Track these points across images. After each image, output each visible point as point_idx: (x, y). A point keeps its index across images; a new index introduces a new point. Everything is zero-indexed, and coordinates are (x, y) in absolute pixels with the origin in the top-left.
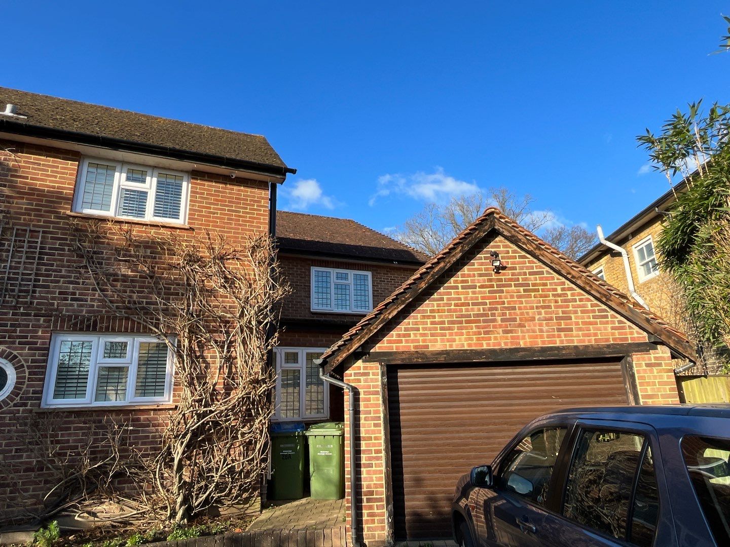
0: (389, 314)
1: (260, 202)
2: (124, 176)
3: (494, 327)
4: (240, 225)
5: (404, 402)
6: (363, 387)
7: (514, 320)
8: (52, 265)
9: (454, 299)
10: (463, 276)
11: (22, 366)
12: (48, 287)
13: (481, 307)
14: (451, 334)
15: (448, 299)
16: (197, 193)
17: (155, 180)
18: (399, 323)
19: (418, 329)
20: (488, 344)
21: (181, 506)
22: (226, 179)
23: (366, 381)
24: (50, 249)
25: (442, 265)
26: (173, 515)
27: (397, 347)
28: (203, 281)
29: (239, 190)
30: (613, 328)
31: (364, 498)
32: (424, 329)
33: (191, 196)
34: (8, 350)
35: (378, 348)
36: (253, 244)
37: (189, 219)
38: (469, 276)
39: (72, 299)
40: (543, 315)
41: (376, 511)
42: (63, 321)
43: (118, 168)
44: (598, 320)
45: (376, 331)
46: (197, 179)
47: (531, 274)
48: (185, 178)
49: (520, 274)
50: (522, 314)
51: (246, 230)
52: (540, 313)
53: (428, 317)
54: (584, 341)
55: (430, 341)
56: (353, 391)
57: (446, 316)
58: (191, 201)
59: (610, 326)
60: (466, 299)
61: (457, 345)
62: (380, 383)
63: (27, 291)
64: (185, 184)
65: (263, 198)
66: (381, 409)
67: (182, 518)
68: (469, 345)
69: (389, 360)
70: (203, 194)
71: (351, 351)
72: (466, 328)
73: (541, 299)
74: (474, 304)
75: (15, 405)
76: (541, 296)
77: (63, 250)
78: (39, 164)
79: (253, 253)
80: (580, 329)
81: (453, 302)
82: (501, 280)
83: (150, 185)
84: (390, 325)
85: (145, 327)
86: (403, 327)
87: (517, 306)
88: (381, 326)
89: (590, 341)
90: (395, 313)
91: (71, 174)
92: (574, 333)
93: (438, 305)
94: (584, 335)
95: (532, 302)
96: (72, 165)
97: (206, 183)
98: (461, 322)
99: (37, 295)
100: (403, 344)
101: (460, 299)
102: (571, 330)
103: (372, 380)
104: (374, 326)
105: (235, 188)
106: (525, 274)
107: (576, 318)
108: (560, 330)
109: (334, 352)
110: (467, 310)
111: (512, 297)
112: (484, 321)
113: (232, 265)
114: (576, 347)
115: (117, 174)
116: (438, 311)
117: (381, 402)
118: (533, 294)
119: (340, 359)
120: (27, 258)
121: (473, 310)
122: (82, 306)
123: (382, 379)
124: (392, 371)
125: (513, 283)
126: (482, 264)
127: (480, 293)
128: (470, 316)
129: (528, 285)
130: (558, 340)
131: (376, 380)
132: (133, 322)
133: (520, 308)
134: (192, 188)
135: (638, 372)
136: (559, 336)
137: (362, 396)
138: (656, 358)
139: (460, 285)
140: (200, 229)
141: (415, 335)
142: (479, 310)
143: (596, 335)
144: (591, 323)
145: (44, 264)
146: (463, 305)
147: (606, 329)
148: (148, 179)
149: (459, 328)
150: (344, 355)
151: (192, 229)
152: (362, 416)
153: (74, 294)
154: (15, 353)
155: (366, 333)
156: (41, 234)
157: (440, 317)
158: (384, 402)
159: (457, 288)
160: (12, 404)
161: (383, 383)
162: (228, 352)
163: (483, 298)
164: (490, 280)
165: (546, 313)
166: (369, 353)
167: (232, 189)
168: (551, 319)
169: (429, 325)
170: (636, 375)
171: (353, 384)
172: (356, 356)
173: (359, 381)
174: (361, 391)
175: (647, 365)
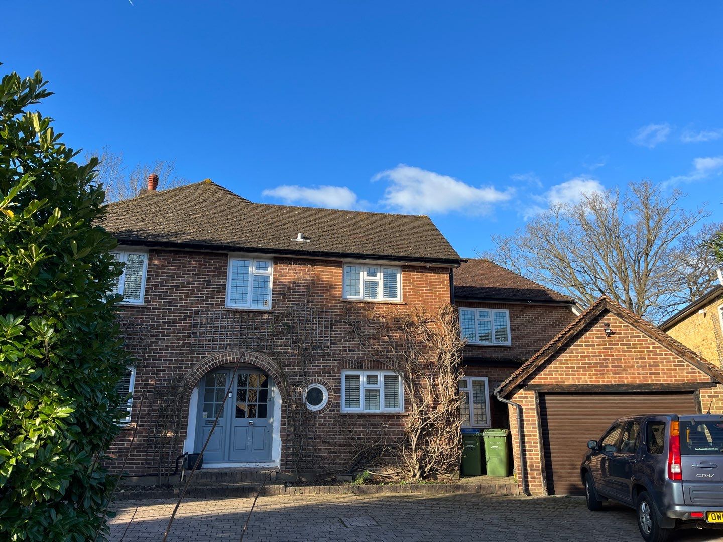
0: (539, 362)
1: (444, 282)
2: (365, 273)
3: (607, 371)
4: (433, 299)
5: (550, 415)
6: (525, 405)
7: (621, 366)
8: (337, 331)
9: (580, 353)
10: (586, 338)
11: (330, 389)
12: (337, 344)
13: (598, 358)
14: (579, 375)
15: (576, 353)
16: (406, 280)
17: (382, 274)
18: (545, 368)
19: (557, 371)
20: (603, 382)
21: (418, 471)
22: (423, 269)
23: (526, 402)
24: (335, 321)
25: (572, 332)
26: (414, 476)
27: (544, 382)
28: (415, 337)
29: (431, 276)
30: (687, 373)
31: (529, 469)
32: (561, 371)
33: (403, 283)
34: (323, 380)
35: (532, 382)
36: (442, 311)
37: (404, 297)
38: (590, 338)
39: (349, 351)
40: (640, 363)
41: (536, 476)
42: (346, 364)
43: (362, 268)
44: (677, 368)
45: (531, 372)
46: (406, 271)
47: (631, 337)
48: (399, 270)
49: (624, 337)
50: (626, 363)
51: (437, 302)
52: (638, 363)
53: (564, 364)
54: (667, 381)
55: (566, 379)
56: (519, 408)
57: (575, 364)
58: (403, 286)
59: (685, 371)
60: (588, 352)
61: (583, 382)
62: (535, 403)
63: (328, 347)
64: (398, 275)
65: (446, 280)
66: (536, 418)
67: (420, 478)
68: (591, 382)
69: (540, 390)
70: (410, 280)
71: (517, 384)
72: (588, 371)
73: (639, 354)
74: (593, 356)
75: (330, 410)
76: (639, 352)
77: (341, 322)
78: (324, 271)
79: (442, 317)
80: (665, 373)
81: (580, 355)
82: (611, 341)
83: (380, 277)
84: (540, 369)
85: (387, 366)
86: (548, 370)
87: (622, 358)
88: (534, 369)
89: (671, 381)
90: (543, 361)
91: (340, 276)
92: (661, 375)
93: (570, 357)
94: (667, 377)
95: (632, 355)
96: (339, 270)
97: (411, 273)
98: (585, 367)
99: (332, 348)
100: (548, 380)
101: (584, 353)
102: (659, 373)
103: (530, 402)
104: (530, 369)
105: (428, 274)
106: (628, 337)
107: (662, 366)
108: (651, 374)
109: (506, 385)
110: (589, 360)
111: (619, 352)
112: (600, 367)
113: (431, 326)
114: (662, 384)
115: (362, 273)
116: (570, 360)
117: (536, 414)
118: (633, 350)
119: (511, 389)
120: (325, 327)
121: (593, 360)
122: (354, 354)
123: (536, 401)
124: (542, 395)
125: (619, 343)
126: (598, 331)
127: (597, 349)
128: (591, 363)
129: (630, 344)
130: (650, 380)
131: (533, 402)
132: (381, 362)
133: (624, 359)
134: (403, 277)
135: (703, 401)
136: (651, 377)
137: (524, 410)
138: (715, 392)
139: (584, 344)
140: (411, 303)
141: (556, 375)
142: (597, 360)
143: (676, 377)
144: (672, 370)
145: (333, 331)
146: (586, 356)
147: (682, 373)
148: (378, 273)
149: (583, 371)
150: (513, 386)
151: (406, 304)
152: (525, 422)
153: (349, 347)
154: (326, 381)
155: (526, 374)
156: (330, 313)
157: (571, 364)
158: (538, 414)
159: (582, 346)
160: (328, 410)
161: (536, 403)
162: (434, 381)
163: (599, 352)
164: (604, 341)
165: (642, 363)
166: (527, 385)
167: (427, 275)
168: (645, 366)
169: (564, 369)
170: (702, 403)
171: (518, 404)
172: (520, 387)
173: (522, 401)
174: (523, 407)
175: (709, 396)
